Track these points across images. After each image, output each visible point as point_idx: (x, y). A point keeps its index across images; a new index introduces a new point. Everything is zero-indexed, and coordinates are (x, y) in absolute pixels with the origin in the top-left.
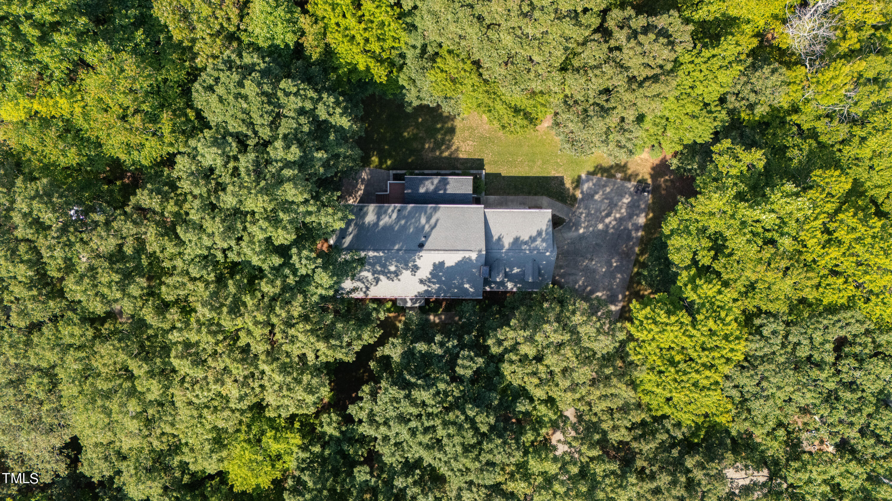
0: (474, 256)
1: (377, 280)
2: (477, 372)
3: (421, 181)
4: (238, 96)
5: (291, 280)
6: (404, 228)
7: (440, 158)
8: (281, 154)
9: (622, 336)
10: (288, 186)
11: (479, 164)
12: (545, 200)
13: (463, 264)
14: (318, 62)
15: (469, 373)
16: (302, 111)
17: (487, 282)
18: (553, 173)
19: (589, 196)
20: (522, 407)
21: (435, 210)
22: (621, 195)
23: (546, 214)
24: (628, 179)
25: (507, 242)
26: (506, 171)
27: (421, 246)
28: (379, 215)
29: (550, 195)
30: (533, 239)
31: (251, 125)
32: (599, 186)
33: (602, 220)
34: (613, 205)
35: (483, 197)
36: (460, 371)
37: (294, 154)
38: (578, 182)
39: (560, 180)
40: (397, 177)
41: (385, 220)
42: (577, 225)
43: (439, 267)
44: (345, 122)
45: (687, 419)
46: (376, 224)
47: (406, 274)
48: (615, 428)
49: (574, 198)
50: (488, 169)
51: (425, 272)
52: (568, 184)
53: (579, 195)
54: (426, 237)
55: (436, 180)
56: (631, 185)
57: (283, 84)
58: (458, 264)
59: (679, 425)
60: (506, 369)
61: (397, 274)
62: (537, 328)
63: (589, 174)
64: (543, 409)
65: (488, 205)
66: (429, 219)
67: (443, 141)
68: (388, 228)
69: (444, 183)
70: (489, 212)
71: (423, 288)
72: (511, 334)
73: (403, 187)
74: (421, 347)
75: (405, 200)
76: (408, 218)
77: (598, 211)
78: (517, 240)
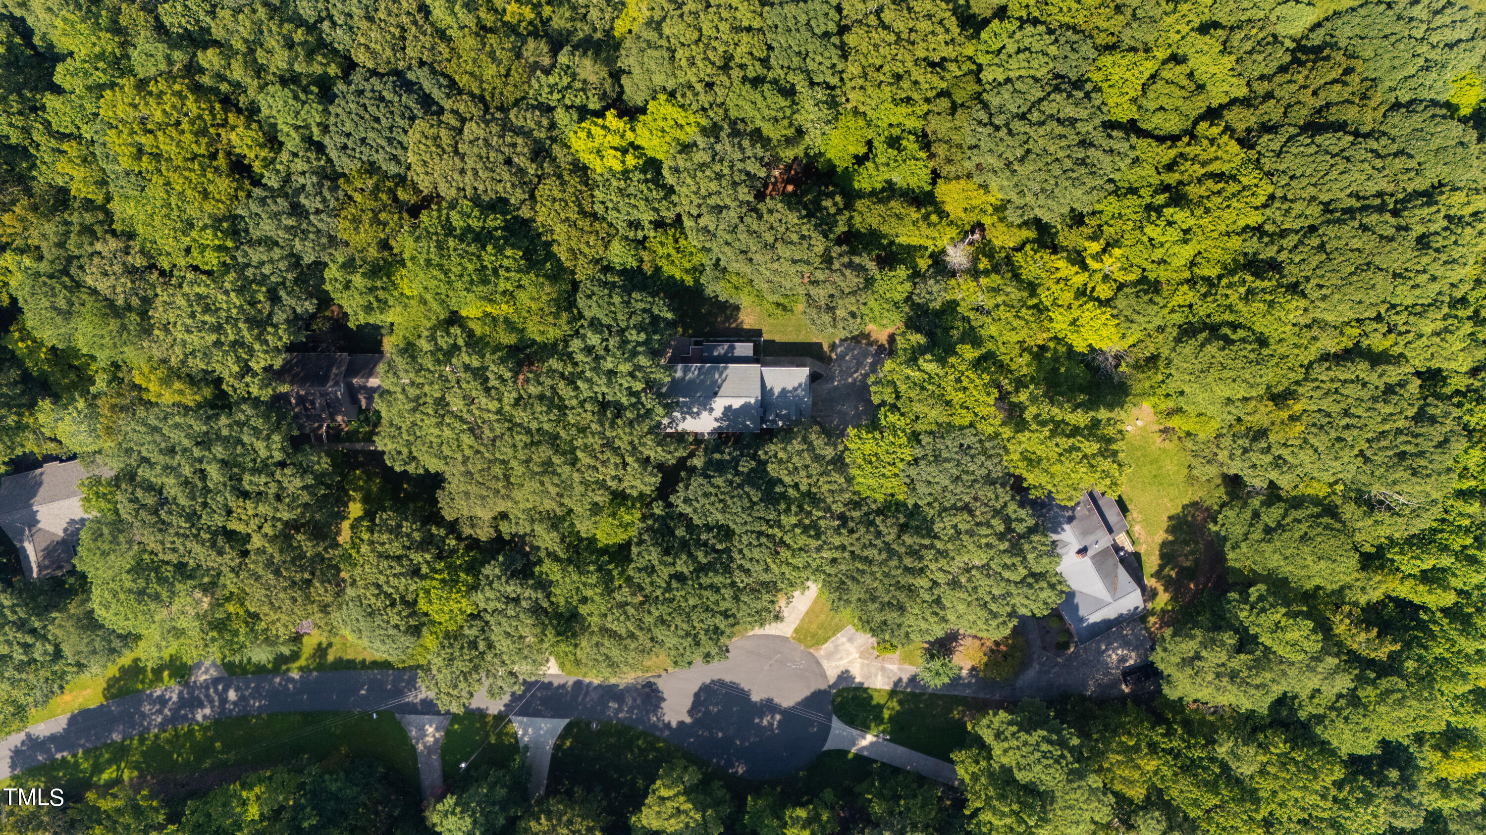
0: (753, 401)
1: (684, 419)
2: (752, 470)
3: (715, 347)
4: (609, 303)
5: (642, 411)
6: (703, 381)
7: (729, 328)
8: (635, 337)
9: (841, 448)
10: (641, 357)
11: (759, 333)
12: (809, 360)
13: (746, 407)
14: (651, 276)
15: (746, 470)
16: (644, 311)
17: (763, 420)
18: (815, 340)
19: (841, 357)
20: (778, 489)
21: (726, 368)
22: (866, 357)
23: (805, 371)
24: (870, 344)
25: (777, 391)
26: (778, 338)
27: (716, 394)
28: (686, 371)
29: (812, 356)
30: (795, 389)
31: (616, 320)
32: (849, 350)
33: (851, 375)
34: (860, 364)
35: (762, 358)
36: (741, 469)
37: (643, 337)
38: (833, 347)
39: (820, 345)
40: (696, 343)
41: (690, 376)
42: (832, 379)
43: (728, 409)
44: (669, 316)
45: (880, 498)
46: (683, 378)
47: (705, 414)
48: (834, 502)
49: (830, 358)
50: (766, 337)
51: (718, 412)
52: (826, 348)
53: (834, 356)
54: (720, 387)
55: (726, 346)
56: (873, 349)
57: (634, 295)
58: (742, 407)
59: (875, 501)
60: (769, 467)
61: (698, 414)
62: (789, 442)
63: (841, 340)
64: (790, 490)
65: (764, 364)
66: (721, 375)
67: (731, 316)
68: (692, 381)
69: (732, 348)
70: (765, 370)
71: (717, 425)
72: (773, 447)
73: (702, 351)
74: (717, 456)
75: (703, 361)
76: (706, 374)
77: (848, 368)
78: (784, 390)
